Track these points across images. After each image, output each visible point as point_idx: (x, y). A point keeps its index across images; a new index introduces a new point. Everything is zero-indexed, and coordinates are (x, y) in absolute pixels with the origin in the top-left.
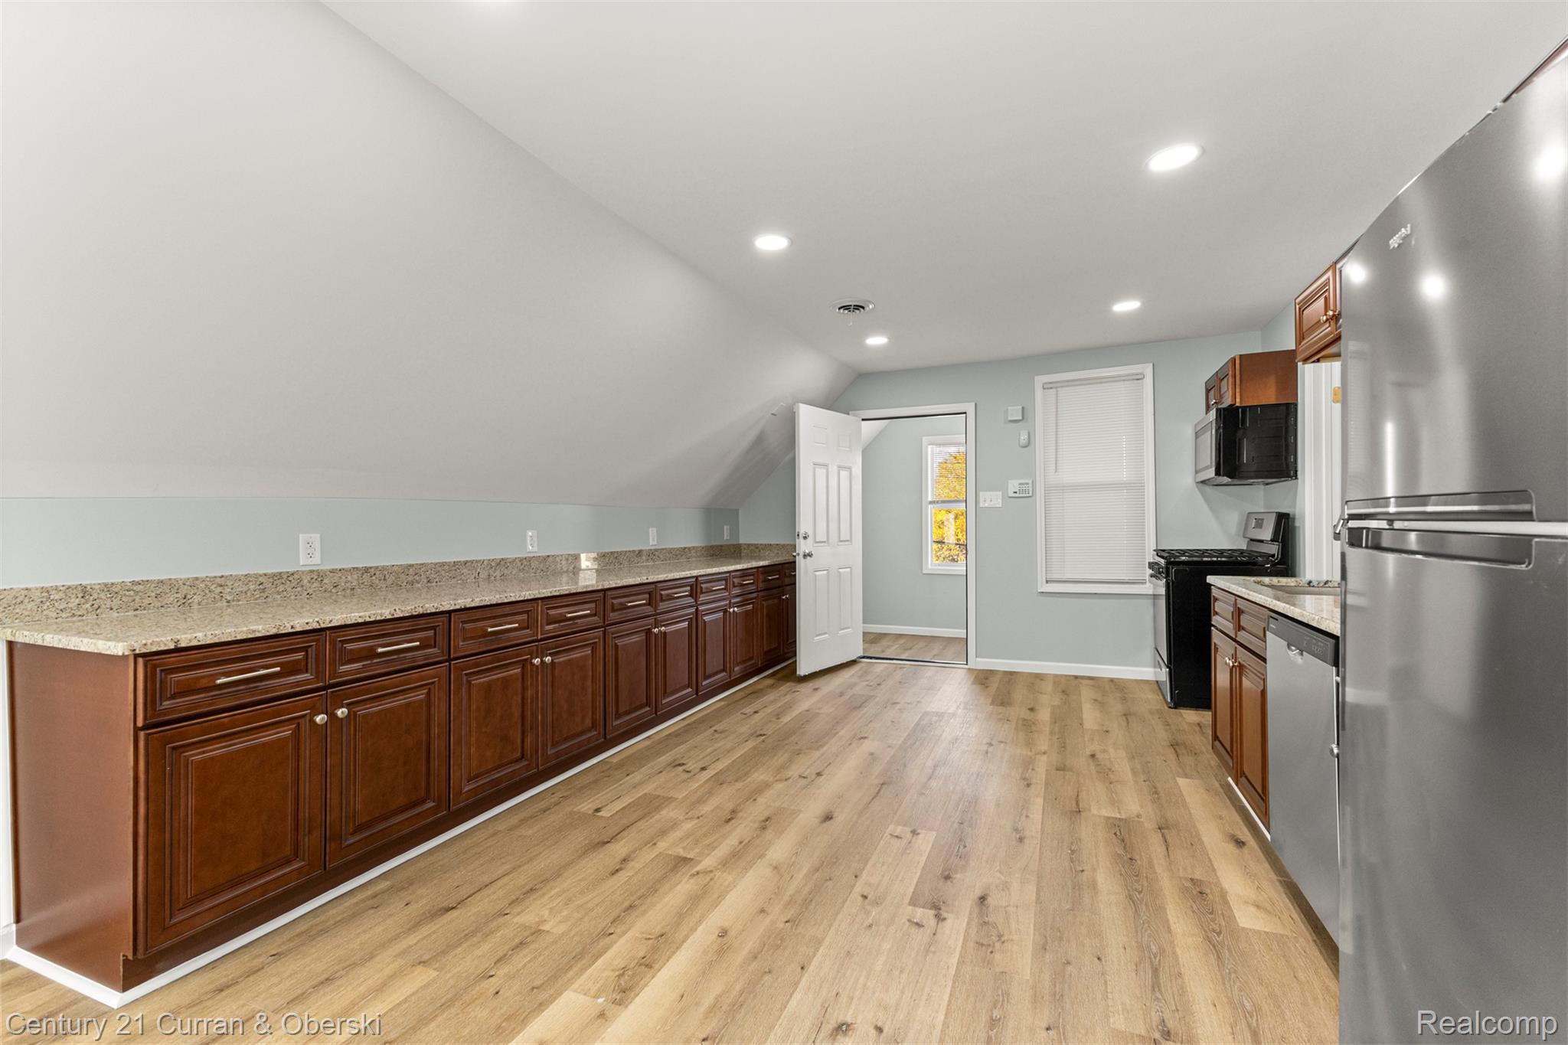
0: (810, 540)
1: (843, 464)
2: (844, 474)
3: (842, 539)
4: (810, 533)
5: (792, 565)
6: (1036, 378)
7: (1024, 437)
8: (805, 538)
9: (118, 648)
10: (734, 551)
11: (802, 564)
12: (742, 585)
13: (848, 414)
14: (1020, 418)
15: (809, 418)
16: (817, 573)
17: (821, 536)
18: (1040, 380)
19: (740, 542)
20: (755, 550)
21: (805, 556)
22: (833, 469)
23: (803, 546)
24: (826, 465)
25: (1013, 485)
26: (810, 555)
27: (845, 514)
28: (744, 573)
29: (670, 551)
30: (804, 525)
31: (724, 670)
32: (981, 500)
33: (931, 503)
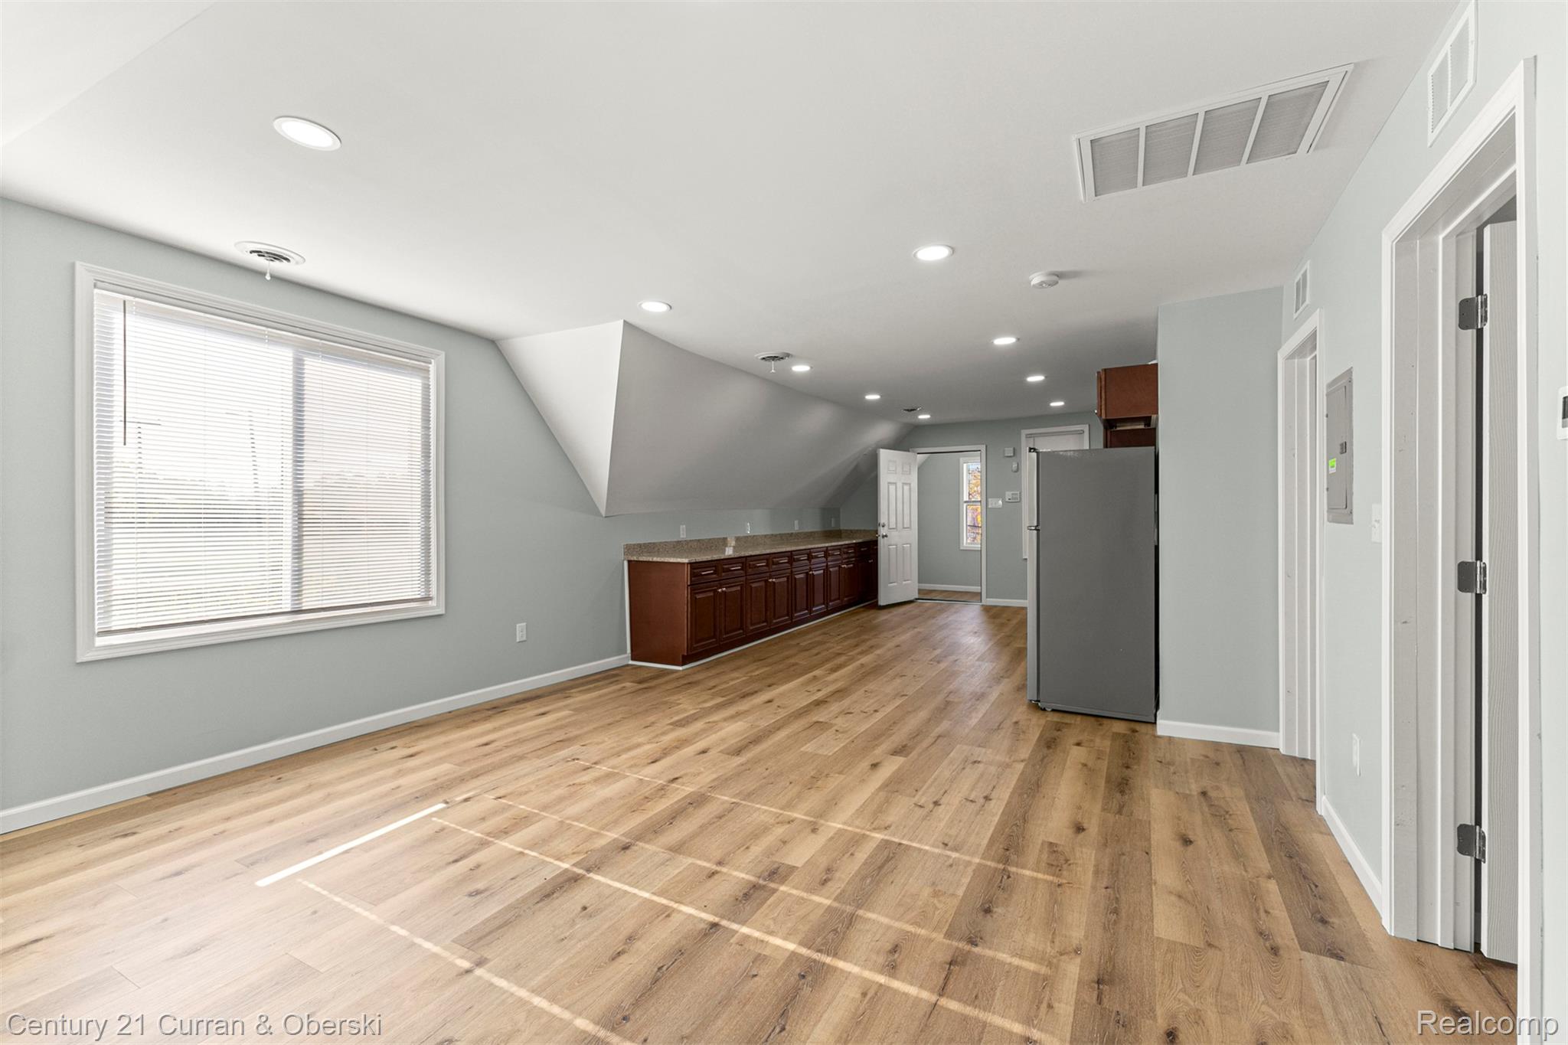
0: (886, 528)
1: (906, 482)
2: (906, 488)
3: (905, 526)
4: (886, 523)
5: (875, 543)
6: (1022, 431)
7: (1015, 466)
8: (883, 526)
9: (686, 561)
10: (836, 534)
11: (882, 542)
12: (847, 553)
13: (909, 451)
14: (1012, 455)
15: (885, 455)
16: (891, 547)
17: (893, 525)
18: (1024, 432)
19: (841, 528)
20: (851, 533)
21: (883, 537)
22: (899, 485)
23: (882, 531)
24: (895, 483)
25: (1008, 495)
26: (886, 536)
27: (907, 511)
28: (849, 546)
29: (806, 533)
30: (883, 519)
31: (839, 599)
32: (990, 503)
33: (966, 502)
